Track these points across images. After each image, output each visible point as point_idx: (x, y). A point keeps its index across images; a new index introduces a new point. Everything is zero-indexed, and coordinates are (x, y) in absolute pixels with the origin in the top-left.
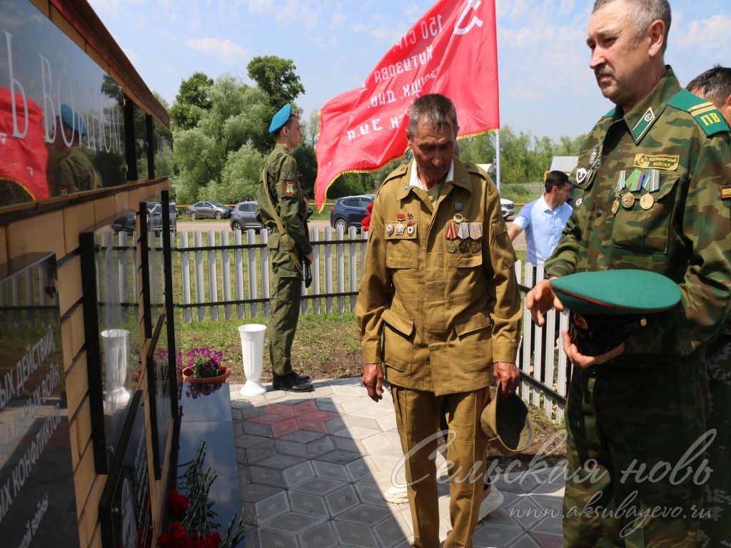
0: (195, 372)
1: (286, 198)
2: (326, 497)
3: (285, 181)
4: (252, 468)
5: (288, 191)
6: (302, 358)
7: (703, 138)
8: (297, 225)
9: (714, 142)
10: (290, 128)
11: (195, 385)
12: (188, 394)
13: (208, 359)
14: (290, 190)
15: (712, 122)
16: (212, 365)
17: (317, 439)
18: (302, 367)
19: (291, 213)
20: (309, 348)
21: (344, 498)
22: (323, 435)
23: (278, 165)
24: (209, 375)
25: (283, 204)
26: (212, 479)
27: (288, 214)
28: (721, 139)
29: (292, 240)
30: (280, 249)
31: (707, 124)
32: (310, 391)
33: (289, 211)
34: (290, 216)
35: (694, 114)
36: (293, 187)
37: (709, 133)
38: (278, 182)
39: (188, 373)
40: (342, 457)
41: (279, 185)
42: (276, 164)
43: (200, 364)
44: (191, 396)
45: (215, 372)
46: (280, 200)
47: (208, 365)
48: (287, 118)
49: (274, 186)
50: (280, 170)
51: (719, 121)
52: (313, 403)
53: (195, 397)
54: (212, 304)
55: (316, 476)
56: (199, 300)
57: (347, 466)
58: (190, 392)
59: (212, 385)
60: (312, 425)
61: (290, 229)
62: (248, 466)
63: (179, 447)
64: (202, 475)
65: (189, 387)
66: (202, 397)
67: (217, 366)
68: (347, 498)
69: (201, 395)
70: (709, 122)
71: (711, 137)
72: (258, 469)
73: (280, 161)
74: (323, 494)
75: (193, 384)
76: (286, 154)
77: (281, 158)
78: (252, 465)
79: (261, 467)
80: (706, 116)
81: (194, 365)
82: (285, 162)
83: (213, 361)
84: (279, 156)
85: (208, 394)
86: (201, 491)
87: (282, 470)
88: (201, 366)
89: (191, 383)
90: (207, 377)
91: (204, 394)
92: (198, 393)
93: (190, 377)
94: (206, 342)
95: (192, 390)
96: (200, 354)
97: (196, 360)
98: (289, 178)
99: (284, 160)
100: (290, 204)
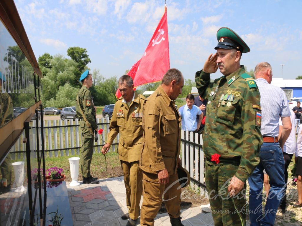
0: (51, 177)
1: (87, 107)
3: (86, 100)
4: (76, 214)
5: (87, 104)
6: (94, 171)
7: (248, 89)
8: (91, 117)
9: (251, 90)
10: (88, 79)
11: (51, 183)
12: (48, 186)
13: (57, 172)
14: (88, 103)
15: (252, 84)
16: (58, 174)
17: (102, 202)
18: (94, 174)
19: (89, 113)
20: (96, 167)
22: (104, 200)
23: (83, 94)
24: (57, 178)
25: (86, 109)
26: (62, 218)
27: (88, 113)
28: (254, 89)
29: (89, 123)
30: (85, 127)
32: (98, 183)
33: (88, 112)
34: (88, 114)
35: (247, 80)
36: (90, 102)
37: (250, 87)
38: (83, 100)
39: (49, 178)
40: (112, 208)
41: (84, 102)
42: (82, 94)
43: (53, 174)
44: (49, 187)
45: (60, 177)
46: (84, 108)
48: (87, 75)
49: (82, 102)
50: (84, 96)
51: (254, 84)
52: (99, 187)
53: (51, 187)
54: (55, 150)
55: (103, 216)
56: (50, 148)
57: (114, 211)
58: (49, 185)
59: (59, 182)
60: (100, 197)
61: (89, 119)
62: (75, 214)
63: (46, 208)
64: (57, 217)
65: (49, 183)
66: (54, 187)
67: (60, 175)
68: (115, 224)
70: (251, 84)
71: (251, 88)
72: (79, 215)
73: (84, 92)
74: (106, 223)
75: (50, 182)
76: (86, 90)
77: (85, 91)
78: (77, 213)
79: (80, 214)
80: (250, 82)
81: (51, 174)
82: (86, 93)
83: (59, 172)
85: (57, 186)
86: (58, 223)
87: (89, 215)
88: (54, 174)
89: (49, 182)
90: (56, 179)
91: (55, 186)
92: (53, 186)
93: (49, 179)
94: (53, 166)
95: (50, 185)
96: (53, 170)
97: (52, 172)
98: (88, 99)
99: (86, 92)
100: (88, 109)
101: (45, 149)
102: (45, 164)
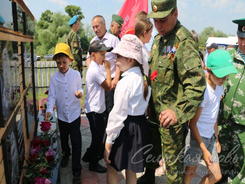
0: (43, 107)
1: (74, 48)
3: (74, 42)
5: (75, 45)
8: (77, 57)
10: (76, 24)
11: (44, 111)
12: (41, 115)
14: (76, 45)
17: (85, 129)
19: (76, 53)
22: (87, 128)
23: (72, 36)
25: (73, 50)
27: (75, 53)
29: (76, 62)
30: (72, 65)
32: (83, 114)
33: (75, 52)
34: (75, 54)
36: (77, 44)
38: (71, 42)
39: (41, 107)
41: (72, 43)
42: (71, 36)
43: (45, 104)
44: (43, 115)
46: (72, 48)
48: (75, 21)
49: (70, 44)
50: (72, 38)
52: (84, 118)
55: (84, 141)
58: (42, 114)
60: (84, 125)
61: (75, 58)
65: (42, 112)
73: (72, 35)
74: (87, 146)
76: (74, 33)
77: (73, 34)
81: (43, 104)
82: (74, 36)
84: (72, 33)
89: (42, 110)
93: (42, 109)
95: (43, 113)
98: (75, 41)
99: (74, 34)
100: (75, 50)
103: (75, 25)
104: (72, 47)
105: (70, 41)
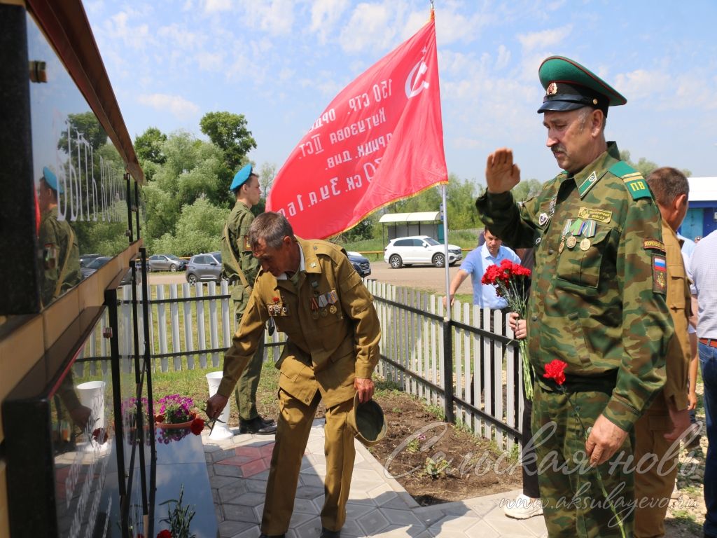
0: (166, 418)
1: (247, 253)
2: (297, 529)
3: (246, 236)
4: (225, 506)
5: (248, 246)
6: (266, 403)
7: (631, 201)
9: (638, 204)
10: (249, 186)
11: (167, 431)
12: (160, 440)
13: (179, 405)
15: (638, 189)
16: (183, 411)
18: (266, 412)
19: (252, 266)
20: (271, 394)
21: (313, 529)
23: (239, 222)
24: (180, 421)
25: (244, 258)
26: (191, 515)
27: (249, 268)
28: (645, 202)
31: (634, 190)
33: (250, 265)
35: (626, 181)
37: (635, 197)
38: (239, 237)
39: (161, 419)
40: (309, 493)
41: (240, 241)
42: (236, 221)
43: (171, 410)
44: (163, 442)
45: (186, 418)
46: (241, 254)
47: (180, 411)
48: (247, 177)
49: (235, 243)
50: (240, 226)
51: (644, 188)
53: (167, 442)
54: (175, 355)
56: (161, 351)
57: (314, 500)
58: (162, 438)
59: (183, 431)
62: (221, 504)
63: (156, 489)
64: (182, 512)
65: (161, 433)
66: (173, 442)
67: (187, 412)
68: (316, 530)
69: (173, 440)
70: (636, 188)
71: (636, 200)
72: (230, 506)
73: (240, 218)
75: (164, 430)
76: (244, 212)
77: (241, 215)
78: (225, 504)
79: (233, 504)
80: (635, 184)
81: (165, 412)
82: (245, 219)
83: (183, 407)
84: (239, 212)
85: (179, 439)
86: (182, 526)
87: (253, 507)
88: (172, 412)
89: (162, 429)
90: (178, 422)
91: (175, 440)
92: (170, 438)
93: (162, 423)
94: (171, 391)
95: (164, 436)
96: (171, 400)
97: (168, 407)
98: (249, 233)
99: (244, 216)
100: (250, 258)
101: (153, 352)
102: (153, 386)
103: (248, 189)
104: (241, 251)
105: (235, 235)
